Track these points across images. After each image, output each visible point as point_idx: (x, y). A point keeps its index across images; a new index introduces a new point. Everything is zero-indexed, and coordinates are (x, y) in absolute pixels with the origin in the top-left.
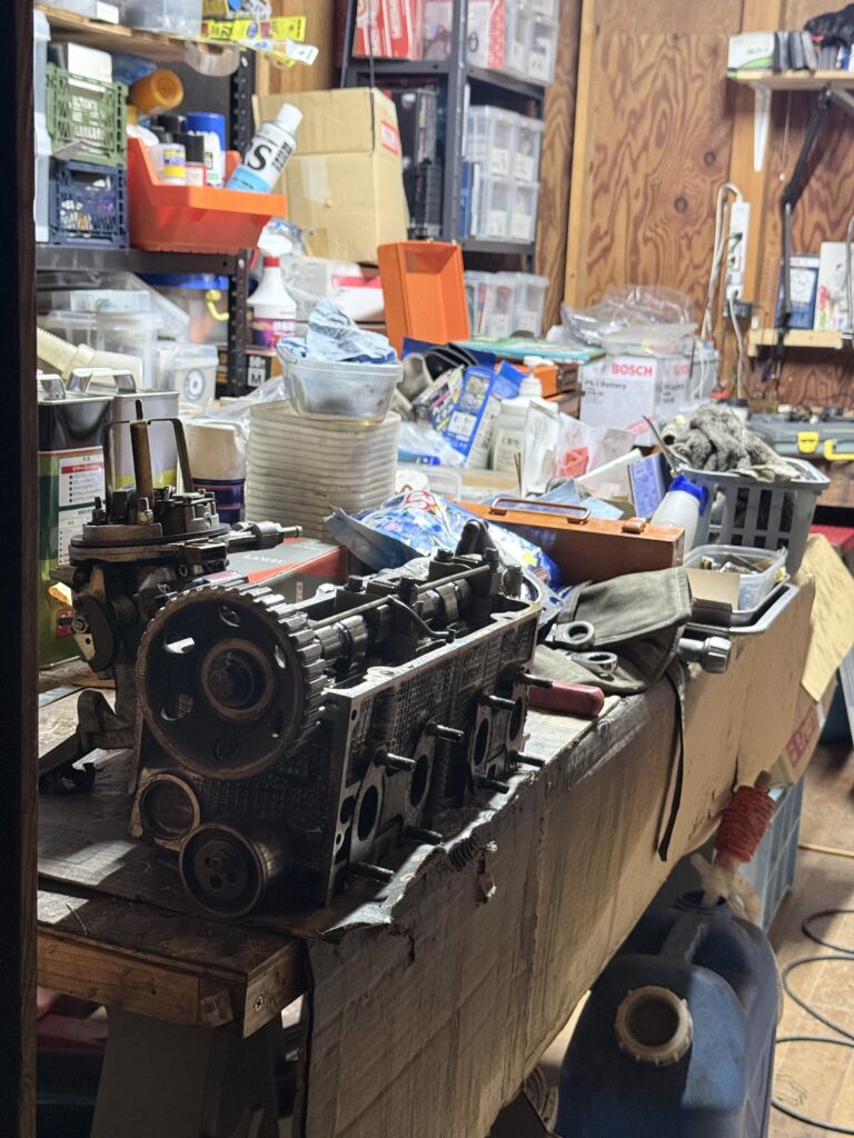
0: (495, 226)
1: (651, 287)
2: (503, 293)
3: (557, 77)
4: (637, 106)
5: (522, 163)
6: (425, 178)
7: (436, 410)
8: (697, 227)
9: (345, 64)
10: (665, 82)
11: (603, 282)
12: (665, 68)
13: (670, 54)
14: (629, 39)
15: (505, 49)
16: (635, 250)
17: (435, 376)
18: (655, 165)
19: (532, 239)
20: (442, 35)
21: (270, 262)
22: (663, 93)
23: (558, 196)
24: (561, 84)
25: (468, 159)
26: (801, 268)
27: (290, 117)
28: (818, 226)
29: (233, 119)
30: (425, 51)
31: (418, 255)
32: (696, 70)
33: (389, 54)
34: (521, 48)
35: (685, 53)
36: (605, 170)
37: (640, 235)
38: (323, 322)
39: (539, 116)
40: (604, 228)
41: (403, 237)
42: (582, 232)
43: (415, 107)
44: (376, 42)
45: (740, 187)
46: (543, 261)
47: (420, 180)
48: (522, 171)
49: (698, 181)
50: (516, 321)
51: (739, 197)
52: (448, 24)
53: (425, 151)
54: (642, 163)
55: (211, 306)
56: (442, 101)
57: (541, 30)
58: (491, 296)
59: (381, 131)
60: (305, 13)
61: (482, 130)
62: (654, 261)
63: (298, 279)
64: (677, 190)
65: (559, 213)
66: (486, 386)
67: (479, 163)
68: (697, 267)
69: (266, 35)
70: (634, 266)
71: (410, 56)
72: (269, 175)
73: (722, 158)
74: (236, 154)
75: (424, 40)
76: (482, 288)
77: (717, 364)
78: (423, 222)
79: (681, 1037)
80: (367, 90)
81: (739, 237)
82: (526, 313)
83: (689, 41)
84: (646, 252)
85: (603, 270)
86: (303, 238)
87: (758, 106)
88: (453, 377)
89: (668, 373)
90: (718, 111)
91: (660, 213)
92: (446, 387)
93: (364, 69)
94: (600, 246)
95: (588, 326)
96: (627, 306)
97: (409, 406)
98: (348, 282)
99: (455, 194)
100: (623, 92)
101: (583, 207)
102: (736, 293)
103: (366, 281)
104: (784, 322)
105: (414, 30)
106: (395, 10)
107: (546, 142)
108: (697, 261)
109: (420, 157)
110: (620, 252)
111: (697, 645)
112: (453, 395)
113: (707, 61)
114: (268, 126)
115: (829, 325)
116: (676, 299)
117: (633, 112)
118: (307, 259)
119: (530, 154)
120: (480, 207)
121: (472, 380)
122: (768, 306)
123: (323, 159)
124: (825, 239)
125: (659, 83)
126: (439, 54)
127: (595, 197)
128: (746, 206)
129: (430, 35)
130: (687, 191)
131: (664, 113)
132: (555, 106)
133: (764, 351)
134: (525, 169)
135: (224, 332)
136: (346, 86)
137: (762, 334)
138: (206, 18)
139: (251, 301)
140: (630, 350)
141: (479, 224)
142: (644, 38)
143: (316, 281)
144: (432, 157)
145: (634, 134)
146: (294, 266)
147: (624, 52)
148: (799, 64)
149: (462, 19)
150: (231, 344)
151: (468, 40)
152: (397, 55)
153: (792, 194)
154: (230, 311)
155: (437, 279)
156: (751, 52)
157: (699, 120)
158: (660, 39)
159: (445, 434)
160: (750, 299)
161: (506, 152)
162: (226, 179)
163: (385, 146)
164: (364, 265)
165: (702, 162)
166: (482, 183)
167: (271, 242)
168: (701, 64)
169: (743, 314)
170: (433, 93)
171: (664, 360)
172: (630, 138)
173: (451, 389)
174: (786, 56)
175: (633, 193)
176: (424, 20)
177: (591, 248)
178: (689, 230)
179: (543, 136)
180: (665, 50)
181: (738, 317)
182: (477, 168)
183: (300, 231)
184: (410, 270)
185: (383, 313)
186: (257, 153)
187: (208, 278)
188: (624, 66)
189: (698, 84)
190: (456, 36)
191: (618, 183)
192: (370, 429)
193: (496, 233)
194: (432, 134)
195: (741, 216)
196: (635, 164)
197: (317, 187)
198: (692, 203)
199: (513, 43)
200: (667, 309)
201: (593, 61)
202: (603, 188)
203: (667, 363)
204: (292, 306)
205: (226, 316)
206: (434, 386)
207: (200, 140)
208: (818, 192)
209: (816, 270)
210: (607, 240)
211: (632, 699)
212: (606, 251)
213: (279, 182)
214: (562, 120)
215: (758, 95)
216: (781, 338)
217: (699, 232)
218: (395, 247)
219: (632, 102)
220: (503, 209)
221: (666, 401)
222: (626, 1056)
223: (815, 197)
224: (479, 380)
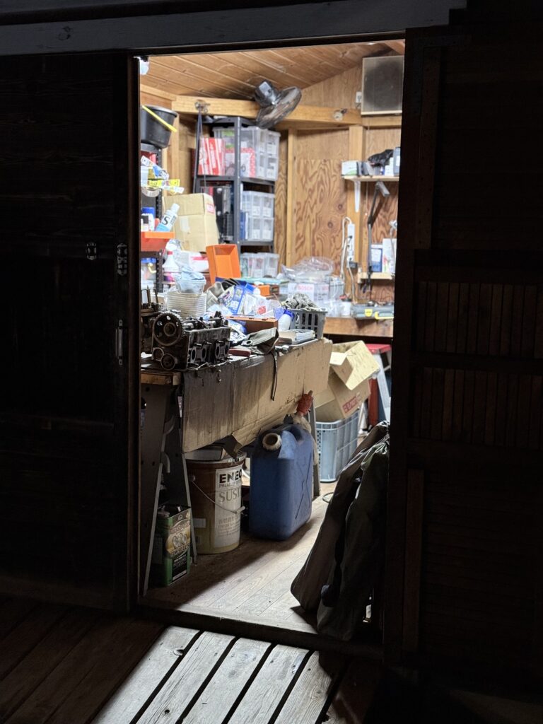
0: (255, 235)
1: (320, 257)
2: (259, 261)
3: (279, 176)
4: (311, 187)
5: (266, 211)
6: (226, 219)
7: (225, 300)
8: (337, 233)
9: (195, 177)
10: (322, 178)
11: (302, 256)
12: (321, 173)
13: (323, 167)
14: (307, 162)
15: (256, 170)
16: (313, 243)
17: (225, 289)
18: (319, 209)
19: (272, 239)
20: (232, 166)
21: (169, 253)
22: (321, 182)
23: (283, 221)
24: (282, 179)
25: (244, 211)
26: (376, 249)
27: (176, 207)
28: (382, 232)
29: (157, 208)
30: (226, 171)
31: (223, 249)
32: (333, 173)
33: (212, 173)
34: (263, 169)
35: (329, 167)
36: (301, 212)
37: (315, 237)
38: (186, 270)
39: (273, 192)
40: (301, 235)
41: (216, 243)
42: (292, 236)
43: (222, 193)
44: (206, 170)
45: (351, 218)
46: (278, 248)
47: (224, 220)
48: (267, 214)
49: (336, 216)
50: (265, 271)
51: (351, 222)
52: (233, 161)
53: (226, 209)
54: (315, 209)
55: (150, 268)
56: (232, 190)
57: (272, 160)
58: (254, 262)
59: (207, 207)
60: (180, 178)
61: (248, 200)
62: (321, 247)
63: (179, 258)
64: (328, 219)
65: (283, 229)
66: (242, 292)
67: (248, 212)
68: (338, 249)
69: (168, 185)
70: (314, 249)
71: (220, 174)
72: (169, 226)
73: (344, 207)
74: (158, 219)
75: (225, 167)
76: (251, 260)
77: (343, 287)
78: (225, 235)
79: (278, 443)
80: (201, 194)
81: (351, 237)
82: (270, 268)
83: (330, 163)
84: (318, 243)
85: (301, 251)
86: (181, 244)
87: (356, 187)
88: (231, 289)
89: (319, 289)
90: (342, 189)
91: (322, 228)
92: (228, 293)
93: (202, 179)
94: (300, 242)
95: (292, 273)
96: (308, 265)
97: (217, 299)
98: (196, 259)
99: (238, 224)
100: (306, 182)
101: (292, 226)
102: (351, 259)
103: (203, 258)
104: (370, 270)
105: (221, 165)
106: (213, 158)
107: (276, 202)
108: (338, 247)
109: (225, 211)
110: (308, 244)
111: (280, 347)
112: (231, 295)
113: (337, 170)
114: (168, 211)
115: (388, 270)
116: (328, 262)
117: (310, 190)
118: (181, 252)
119: (269, 207)
120: (249, 228)
121: (238, 290)
122: (365, 264)
123: (187, 217)
124: (385, 237)
125: (319, 179)
126: (231, 173)
127: (297, 222)
128: (353, 225)
129: (228, 165)
130: (333, 220)
131: (322, 190)
132: (279, 188)
133: (364, 280)
134: (268, 213)
135: (154, 277)
136: (195, 192)
137: (362, 275)
138: (149, 179)
139: (163, 266)
140: (305, 281)
141: (249, 235)
142: (313, 161)
143: (186, 259)
144: (229, 211)
145: (311, 198)
146: (178, 254)
147: (305, 167)
148: (366, 173)
149: (238, 161)
150: (157, 281)
151: (241, 168)
152: (215, 174)
153: (372, 220)
154: (156, 269)
155: (229, 256)
156: (350, 168)
157: (335, 192)
158: (319, 161)
159: (229, 308)
160: (357, 261)
161: (259, 207)
162: (155, 228)
163: (209, 212)
164: (202, 253)
165: (337, 208)
166: (249, 219)
167: (170, 246)
168: (335, 171)
169: (354, 267)
170: (229, 187)
171: (317, 284)
172: (309, 200)
173: (231, 293)
174: (361, 170)
175: (311, 220)
176: (225, 160)
177: (297, 242)
178: (334, 234)
179: (274, 200)
180: (321, 166)
181: (351, 268)
182: (247, 214)
183: (179, 242)
184: (217, 254)
185: (208, 270)
186: (165, 219)
187: (148, 259)
188: (306, 172)
189: (334, 179)
190: (236, 166)
191: (305, 217)
192: (198, 297)
193: (256, 238)
194: (229, 202)
195: (352, 229)
196: (312, 209)
197: (185, 228)
198: (334, 224)
199: (259, 167)
200: (324, 265)
201: (293, 170)
202: (300, 219)
203: (319, 286)
204: (177, 267)
205: (155, 272)
206: (225, 292)
207: (147, 217)
208: (381, 220)
209: (381, 249)
210: (302, 239)
211: (260, 356)
212: (302, 243)
213: (172, 228)
214: (282, 193)
215: (356, 184)
216: (369, 276)
217: (338, 235)
218: (212, 247)
219: (310, 185)
220: (259, 228)
221: (319, 300)
222: (265, 449)
223: (380, 221)
224: (239, 290)
